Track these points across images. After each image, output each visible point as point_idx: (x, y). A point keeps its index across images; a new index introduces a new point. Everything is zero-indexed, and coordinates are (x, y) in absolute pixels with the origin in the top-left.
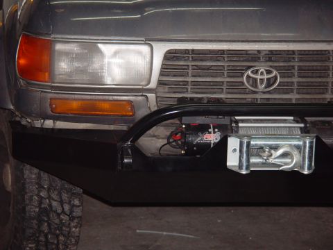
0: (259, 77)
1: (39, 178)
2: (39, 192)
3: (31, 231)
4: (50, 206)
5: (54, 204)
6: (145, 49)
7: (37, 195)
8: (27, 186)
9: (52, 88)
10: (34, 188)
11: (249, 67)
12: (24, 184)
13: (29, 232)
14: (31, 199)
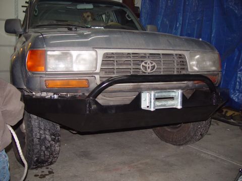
0: (147, 65)
1: (39, 124)
2: (40, 131)
3: (37, 150)
4: (45, 138)
5: (47, 136)
6: (93, 53)
7: (39, 133)
8: (34, 129)
9: (46, 74)
10: (37, 129)
11: (143, 61)
12: (32, 128)
13: (36, 151)
14: (36, 135)
